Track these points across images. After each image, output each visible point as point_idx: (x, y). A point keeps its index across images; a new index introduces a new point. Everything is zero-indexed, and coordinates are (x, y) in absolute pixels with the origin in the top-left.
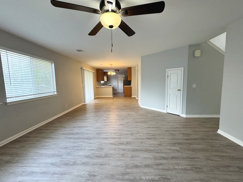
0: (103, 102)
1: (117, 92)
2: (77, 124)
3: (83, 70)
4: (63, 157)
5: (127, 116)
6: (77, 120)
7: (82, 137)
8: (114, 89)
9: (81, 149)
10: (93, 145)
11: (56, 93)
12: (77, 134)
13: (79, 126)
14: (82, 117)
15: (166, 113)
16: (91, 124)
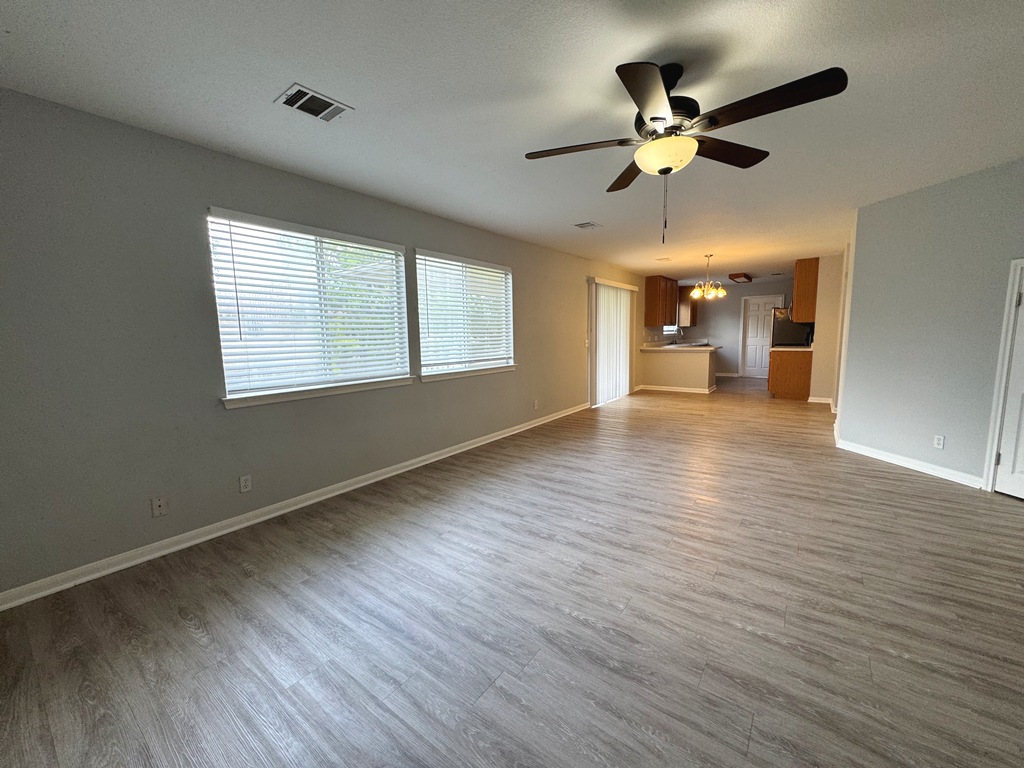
0: (660, 409)
1: (736, 375)
2: (567, 459)
3: (594, 285)
4: (524, 519)
5: (750, 468)
6: (565, 449)
7: (573, 491)
8: (718, 361)
9: (569, 517)
10: (602, 516)
11: (512, 362)
12: (561, 482)
13: (569, 464)
14: (581, 444)
15: (990, 490)
16: (606, 467)
